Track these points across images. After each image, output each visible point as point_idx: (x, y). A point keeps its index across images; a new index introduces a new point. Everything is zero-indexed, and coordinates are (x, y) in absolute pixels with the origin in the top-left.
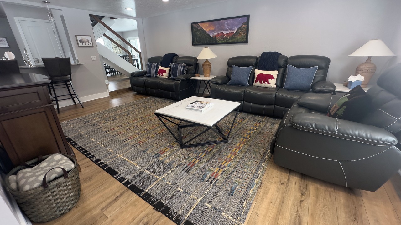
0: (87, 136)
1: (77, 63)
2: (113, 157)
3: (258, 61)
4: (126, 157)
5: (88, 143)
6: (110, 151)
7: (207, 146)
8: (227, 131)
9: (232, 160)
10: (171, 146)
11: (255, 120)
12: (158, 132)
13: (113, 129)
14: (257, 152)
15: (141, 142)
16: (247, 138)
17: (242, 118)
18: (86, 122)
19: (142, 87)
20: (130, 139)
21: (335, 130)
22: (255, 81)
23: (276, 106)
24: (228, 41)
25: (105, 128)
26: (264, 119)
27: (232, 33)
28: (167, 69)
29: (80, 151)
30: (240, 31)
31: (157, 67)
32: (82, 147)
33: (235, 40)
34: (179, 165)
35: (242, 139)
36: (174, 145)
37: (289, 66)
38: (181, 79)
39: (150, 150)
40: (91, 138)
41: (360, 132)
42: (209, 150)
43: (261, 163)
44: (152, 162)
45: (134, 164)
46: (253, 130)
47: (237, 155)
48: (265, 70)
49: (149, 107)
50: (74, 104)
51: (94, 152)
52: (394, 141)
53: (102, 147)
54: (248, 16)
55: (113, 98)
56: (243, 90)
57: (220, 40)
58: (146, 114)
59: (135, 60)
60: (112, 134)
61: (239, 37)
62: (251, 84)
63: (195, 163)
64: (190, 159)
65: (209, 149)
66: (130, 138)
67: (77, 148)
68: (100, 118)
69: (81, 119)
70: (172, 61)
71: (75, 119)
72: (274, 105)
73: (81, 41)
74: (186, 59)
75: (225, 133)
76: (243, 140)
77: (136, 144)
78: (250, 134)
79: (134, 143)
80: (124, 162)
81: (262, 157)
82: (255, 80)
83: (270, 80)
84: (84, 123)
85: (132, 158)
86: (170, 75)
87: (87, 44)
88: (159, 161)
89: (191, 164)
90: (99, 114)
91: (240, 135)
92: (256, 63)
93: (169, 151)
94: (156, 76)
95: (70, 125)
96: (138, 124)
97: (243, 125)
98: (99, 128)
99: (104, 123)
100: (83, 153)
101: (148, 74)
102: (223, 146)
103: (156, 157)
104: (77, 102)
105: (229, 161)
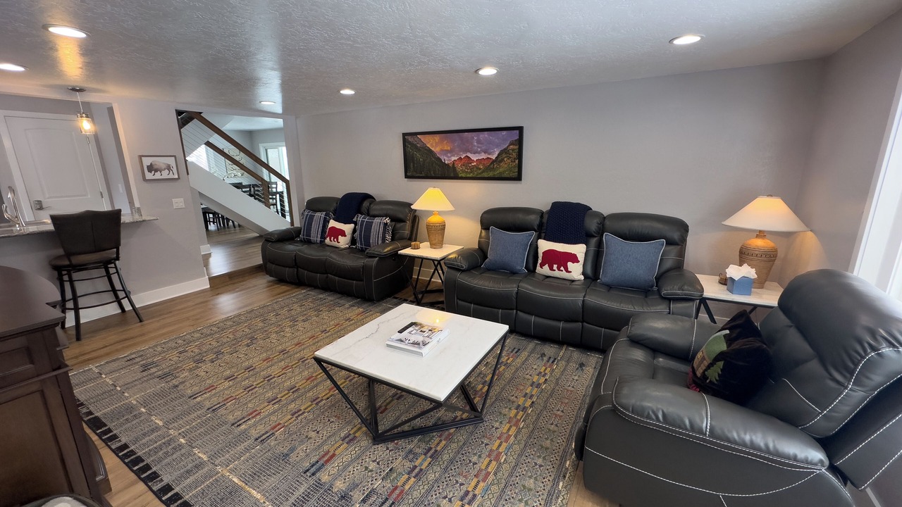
0: (143, 410)
1: (137, 218)
2: (206, 477)
3: (545, 220)
4: (240, 477)
5: (144, 435)
6: (199, 458)
7: (435, 434)
8: (481, 389)
9: (491, 477)
10: (350, 438)
11: (543, 355)
12: (320, 396)
13: (211, 387)
14: (547, 449)
15: (279, 427)
16: (524, 409)
17: (513, 350)
18: (145, 368)
19: (289, 267)
20: (253, 417)
21: (704, 429)
22: (538, 265)
23: (585, 324)
24: (480, 174)
25: (192, 386)
26: (561, 354)
27: (488, 158)
28: (348, 228)
29: (122, 459)
30: (504, 155)
31: (326, 222)
32: (128, 447)
33: (496, 173)
34: (368, 496)
35: (514, 412)
36: (357, 435)
37: (607, 237)
38: (378, 255)
39: (301, 451)
40: (153, 418)
41: (754, 438)
42: (439, 448)
43: (555, 483)
44: (302, 490)
45: (259, 496)
46: (538, 386)
47: (502, 461)
48: (560, 242)
49: (304, 321)
50: (120, 311)
51: (160, 460)
52: (821, 462)
53: (180, 446)
54: (520, 129)
55: (218, 294)
56: (515, 286)
57: (463, 171)
58: (296, 341)
59: (277, 193)
60: (208, 404)
61: (503, 168)
62: (532, 270)
63: (407, 487)
64: (395, 475)
65: (438, 444)
66: (252, 413)
67: (116, 451)
68: (180, 353)
69: (133, 356)
70: (359, 211)
71: (118, 359)
72: (582, 322)
73: (151, 168)
74: (391, 207)
75: (475, 394)
76: (516, 415)
77: (267, 432)
78: (532, 396)
79: (261, 429)
80: (234, 491)
81: (558, 462)
82: (540, 261)
83: (570, 264)
84: (141, 369)
85: (253, 477)
86: (353, 241)
87: (165, 174)
88: (319, 484)
89: (397, 492)
90: (180, 341)
91: (509, 400)
92: (541, 225)
93: (346, 454)
94: (322, 242)
95: (104, 376)
96: (275, 370)
97: (517, 369)
98: (177, 386)
99: (190, 370)
100: (130, 465)
101: (303, 235)
102: (472, 433)
103: (313, 474)
104: (128, 307)
105: (484, 480)
